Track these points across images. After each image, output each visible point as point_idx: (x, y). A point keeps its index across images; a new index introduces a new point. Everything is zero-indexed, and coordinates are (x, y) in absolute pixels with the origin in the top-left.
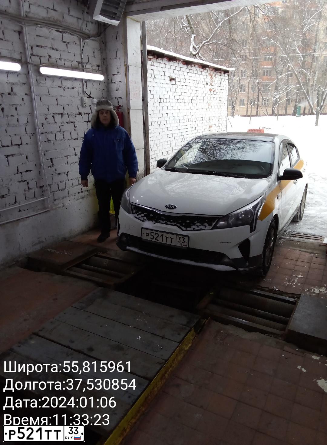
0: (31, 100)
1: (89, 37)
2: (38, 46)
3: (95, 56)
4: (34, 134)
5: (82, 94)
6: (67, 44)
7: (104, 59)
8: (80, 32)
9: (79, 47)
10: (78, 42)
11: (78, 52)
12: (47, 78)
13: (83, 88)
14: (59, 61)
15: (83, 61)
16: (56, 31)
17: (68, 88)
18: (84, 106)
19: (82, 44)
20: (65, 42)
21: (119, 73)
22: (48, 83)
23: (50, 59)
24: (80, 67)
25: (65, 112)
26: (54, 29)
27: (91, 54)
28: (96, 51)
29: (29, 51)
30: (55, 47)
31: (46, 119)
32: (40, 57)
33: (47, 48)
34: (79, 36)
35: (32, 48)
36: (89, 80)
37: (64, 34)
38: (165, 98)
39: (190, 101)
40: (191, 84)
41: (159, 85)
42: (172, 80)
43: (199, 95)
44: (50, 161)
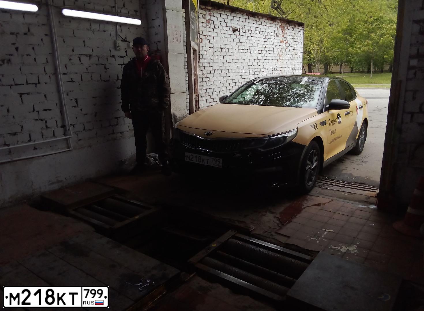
0: (52, 41)
4: (55, 73)
5: (115, 37)
12: (72, 21)
13: (117, 31)
15: (117, 6)
17: (99, 31)
18: (118, 49)
21: (158, 18)
22: (74, 25)
23: (76, 2)
24: (114, 11)
25: (94, 54)
36: (125, 25)
38: (227, 47)
39: (257, 52)
40: (258, 36)
41: (220, 35)
42: (235, 30)
43: (268, 46)
44: (74, 101)
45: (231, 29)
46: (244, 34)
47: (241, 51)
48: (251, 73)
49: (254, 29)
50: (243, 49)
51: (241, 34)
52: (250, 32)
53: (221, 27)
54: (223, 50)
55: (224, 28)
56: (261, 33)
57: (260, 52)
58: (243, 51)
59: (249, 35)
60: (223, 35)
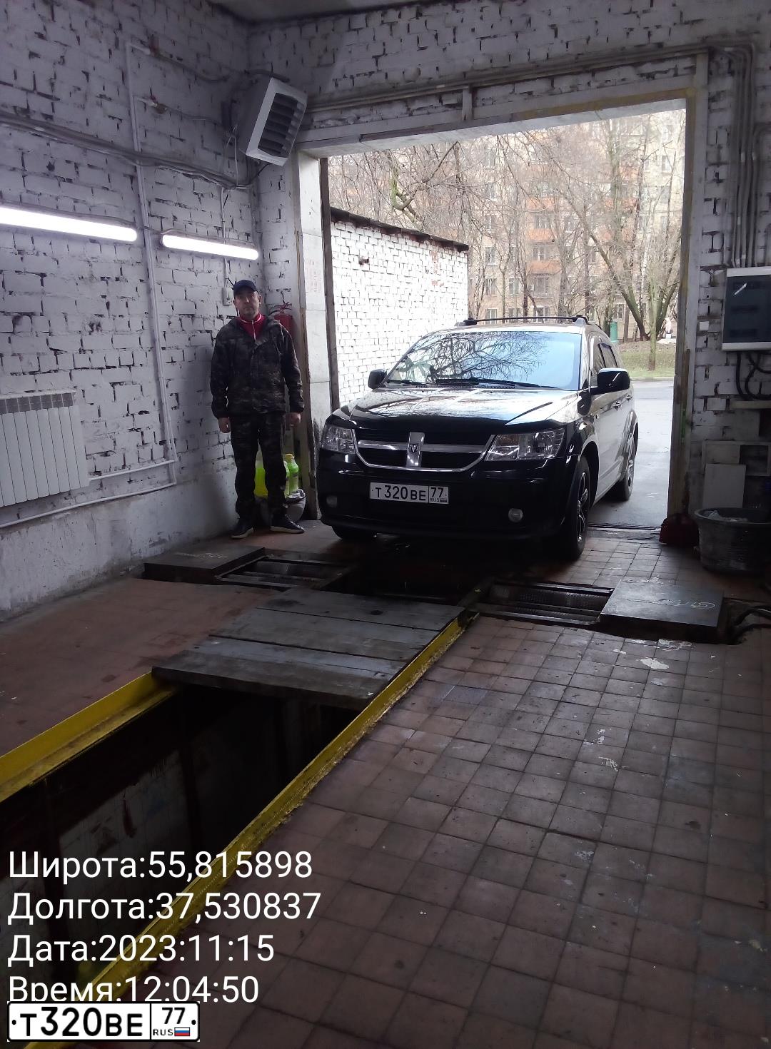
0: (149, 291)
1: (234, 185)
2: (158, 200)
3: (243, 218)
4: (153, 348)
5: (223, 283)
6: (200, 196)
7: (257, 223)
8: (220, 177)
9: (219, 202)
10: (216, 194)
11: (216, 211)
12: (171, 255)
13: (225, 272)
14: (188, 226)
15: (225, 225)
16: (184, 174)
17: (203, 271)
18: (227, 303)
19: (224, 196)
20: (196, 194)
21: (285, 247)
22: (173, 262)
23: (175, 222)
24: (220, 236)
25: (198, 313)
26: (181, 172)
27: (236, 214)
28: (244, 208)
29: (145, 210)
30: (183, 202)
31: (169, 324)
32: (162, 218)
33: (172, 204)
34: (218, 184)
35: (150, 203)
36: (234, 259)
37: (196, 181)
39: (398, 304)
40: (398, 271)
41: (340, 271)
42: (363, 262)
43: (413, 293)
44: (174, 397)
45: (357, 260)
47: (372, 302)
48: (391, 347)
49: (390, 257)
50: (375, 299)
51: (373, 268)
52: (385, 263)
53: (341, 255)
54: (346, 302)
55: (345, 257)
56: (402, 265)
57: (402, 303)
58: (376, 302)
59: (384, 270)
60: (344, 272)
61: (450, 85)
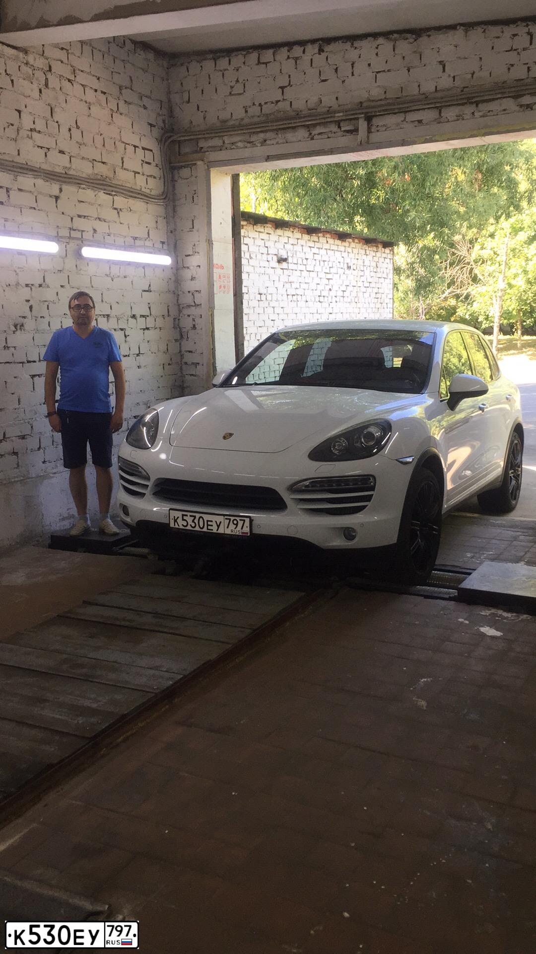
1: (151, 199)
2: (79, 216)
3: (159, 228)
6: (119, 211)
7: (172, 232)
11: (134, 222)
12: (89, 263)
14: (106, 237)
16: (104, 193)
17: (119, 277)
20: (115, 209)
21: (196, 254)
22: (91, 269)
23: (95, 234)
24: (137, 245)
25: (113, 313)
26: (103, 191)
27: (152, 225)
28: (160, 219)
29: (68, 225)
30: (102, 216)
32: (83, 231)
33: (92, 219)
34: (136, 200)
35: (72, 219)
36: (149, 265)
37: (115, 198)
38: (269, 292)
39: (317, 299)
40: (318, 268)
41: (258, 270)
42: (281, 260)
43: (335, 288)
45: (275, 258)
46: (295, 267)
47: (290, 297)
49: (310, 256)
50: (294, 295)
51: (291, 266)
52: (305, 261)
53: (259, 256)
54: (263, 297)
55: (265, 256)
56: (322, 263)
57: (322, 299)
58: (295, 298)
59: (303, 268)
60: (262, 270)
61: (348, 113)
